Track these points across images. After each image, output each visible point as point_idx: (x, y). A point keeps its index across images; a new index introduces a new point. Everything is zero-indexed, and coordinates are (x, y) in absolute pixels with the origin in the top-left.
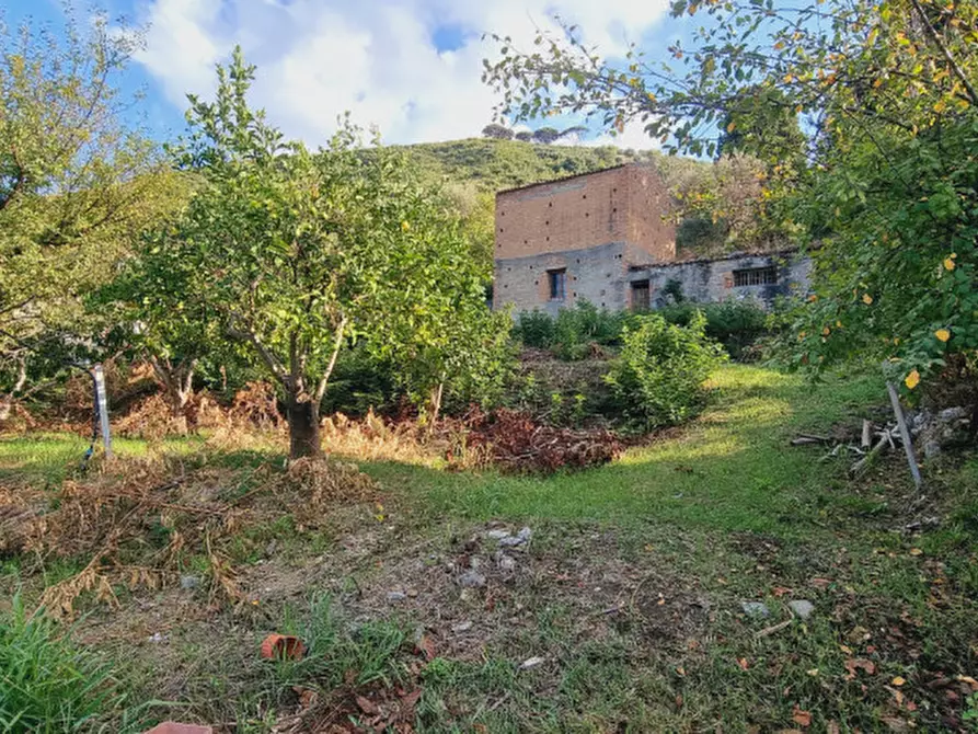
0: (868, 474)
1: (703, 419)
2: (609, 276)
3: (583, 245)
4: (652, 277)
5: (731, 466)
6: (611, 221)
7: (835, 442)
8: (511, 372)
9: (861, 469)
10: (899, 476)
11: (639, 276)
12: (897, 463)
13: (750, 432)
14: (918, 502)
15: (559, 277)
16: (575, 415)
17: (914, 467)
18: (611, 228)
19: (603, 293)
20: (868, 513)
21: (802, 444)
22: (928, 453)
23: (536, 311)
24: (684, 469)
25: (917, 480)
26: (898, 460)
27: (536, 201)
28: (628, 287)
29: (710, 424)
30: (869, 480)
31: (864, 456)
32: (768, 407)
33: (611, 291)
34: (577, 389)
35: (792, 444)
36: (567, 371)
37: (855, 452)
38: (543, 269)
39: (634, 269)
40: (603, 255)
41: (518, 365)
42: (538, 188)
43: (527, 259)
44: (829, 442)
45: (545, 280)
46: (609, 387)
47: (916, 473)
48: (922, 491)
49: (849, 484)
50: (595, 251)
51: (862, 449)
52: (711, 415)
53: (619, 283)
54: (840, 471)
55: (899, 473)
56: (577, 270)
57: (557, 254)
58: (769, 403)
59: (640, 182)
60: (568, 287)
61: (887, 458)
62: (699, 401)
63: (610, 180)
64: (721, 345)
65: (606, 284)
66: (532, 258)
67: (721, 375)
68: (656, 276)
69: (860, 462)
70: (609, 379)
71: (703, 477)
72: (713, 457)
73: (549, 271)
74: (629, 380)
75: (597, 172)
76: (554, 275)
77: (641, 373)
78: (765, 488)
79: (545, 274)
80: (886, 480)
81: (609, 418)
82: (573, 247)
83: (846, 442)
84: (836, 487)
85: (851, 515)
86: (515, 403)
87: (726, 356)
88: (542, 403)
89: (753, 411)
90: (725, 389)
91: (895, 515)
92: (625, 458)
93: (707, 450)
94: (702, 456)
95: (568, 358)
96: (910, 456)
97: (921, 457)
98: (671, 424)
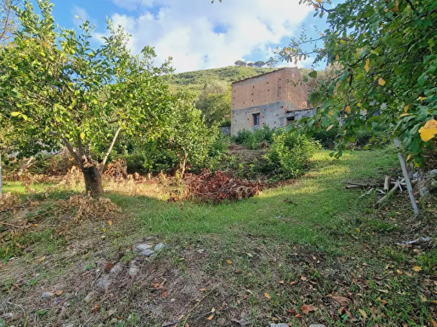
0: (386, 205)
1: (306, 175)
2: (277, 115)
3: (267, 103)
4: (295, 115)
5: (313, 199)
6: (278, 92)
7: (370, 187)
8: (225, 155)
9: (384, 201)
10: (405, 207)
11: (290, 115)
12: (404, 199)
13: (327, 181)
14: (416, 225)
15: (257, 116)
16: (250, 173)
17: (414, 203)
18: (278, 96)
19: (275, 123)
20: (384, 230)
21: (351, 188)
22: (422, 194)
23: (245, 130)
24: (288, 201)
25: (416, 211)
26: (404, 197)
27: (248, 86)
28: (285, 120)
29: (309, 177)
30: (387, 209)
31: (384, 195)
32: (338, 170)
33: (279, 122)
34: (253, 162)
35: (347, 188)
36: (250, 154)
37: (380, 192)
38: (251, 114)
39: (288, 112)
40: (275, 107)
41: (229, 152)
42: (249, 80)
44: (366, 187)
45: (252, 118)
46: (265, 160)
47: (415, 206)
48: (419, 219)
49: (376, 211)
50: (272, 105)
51: (384, 191)
52: (312, 173)
53: (282, 118)
54: (371, 203)
55: (405, 205)
56: (264, 113)
57: (257, 107)
58: (340, 168)
59: (291, 76)
60: (261, 121)
61: (398, 196)
62: (306, 166)
63: (278, 75)
64: (319, 141)
65: (276, 119)
66: (246, 109)
67: (319, 155)
68: (297, 115)
69: (382, 199)
70: (265, 157)
71: (296, 205)
72: (306, 194)
73: (253, 115)
74: (275, 158)
75: (273, 72)
76: (256, 116)
77: (280, 154)
78: (327, 213)
79: (252, 116)
80: (397, 210)
81: (266, 174)
82: (263, 104)
83: (375, 187)
84: (368, 213)
85: (374, 231)
86: (225, 168)
87: (320, 146)
88: (234, 168)
89: (331, 171)
90: (319, 161)
91: (402, 233)
92: (261, 194)
93: (303, 190)
94: (300, 193)
95: (251, 148)
96: (411, 196)
97: (418, 197)
98: (291, 177)
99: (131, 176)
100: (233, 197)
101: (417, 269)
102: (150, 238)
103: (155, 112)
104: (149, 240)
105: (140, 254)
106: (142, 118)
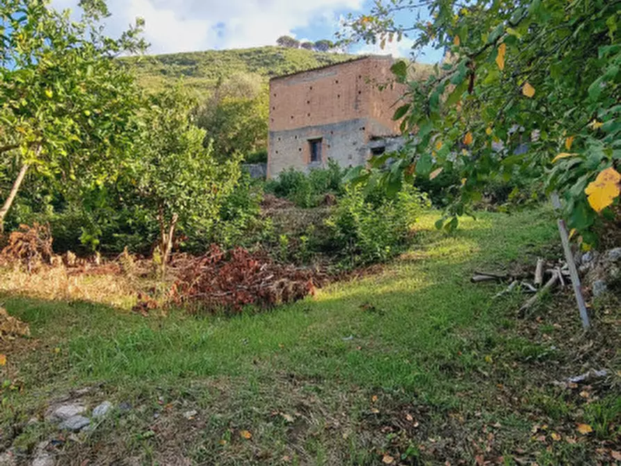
0: (538, 312)
1: (403, 256)
2: (354, 144)
3: (336, 120)
4: (387, 145)
5: (412, 303)
6: (357, 101)
7: (511, 279)
8: (252, 217)
9: (533, 305)
10: (569, 315)
11: (377, 144)
12: (566, 301)
13: (440, 269)
14: (585, 347)
15: (318, 145)
16: (300, 253)
17: (582, 306)
18: (356, 107)
19: (350, 157)
20: (534, 358)
21: (479, 281)
22: (596, 292)
23: (292, 170)
24: (368, 307)
25: (586, 322)
26: (566, 297)
27: (301, 85)
28: (369, 151)
29: (407, 261)
30: (538, 318)
31: (534, 293)
32: (460, 247)
33: (356, 156)
34: (307, 231)
35: (472, 281)
36: (300, 216)
37: (528, 288)
38: (305, 139)
39: (374, 138)
40: (351, 127)
41: (260, 211)
42: (302, 75)
43: (292, 131)
44: (504, 279)
45: (306, 147)
46: (330, 228)
47: (583, 314)
48: (589, 336)
49: (519, 323)
50: (344, 124)
51: (533, 285)
52: (414, 253)
53: (362, 150)
54: (512, 308)
55: (568, 312)
56: (330, 140)
57: (315, 127)
58: (463, 243)
59: (380, 71)
60: (325, 153)
61: (557, 294)
62: (405, 240)
63: (356, 69)
64: (426, 194)
65: (352, 150)
66: (297, 130)
67: (426, 220)
68: (390, 144)
69: (532, 300)
70: (329, 222)
71: (382, 314)
72: (401, 294)
73: (310, 141)
74: (346, 224)
75: (346, 62)
76: (314, 144)
77: (357, 216)
78: (437, 328)
79: (307, 143)
80: (555, 320)
81: (330, 256)
82: (328, 121)
83: (520, 278)
84: (506, 327)
85: (517, 360)
86: (253, 243)
87: (429, 203)
88: (270, 243)
89: (446, 250)
90: (427, 231)
91: (562, 362)
92: (319, 295)
93: (397, 286)
94: (391, 292)
95: (304, 205)
96: (577, 295)
97: (588, 296)
98: (376, 260)
99: (59, 259)
100: (265, 300)
101: (585, 429)
102: (85, 390)
103: (103, 130)
104: (81, 396)
105: (61, 426)
106: (73, 141)
